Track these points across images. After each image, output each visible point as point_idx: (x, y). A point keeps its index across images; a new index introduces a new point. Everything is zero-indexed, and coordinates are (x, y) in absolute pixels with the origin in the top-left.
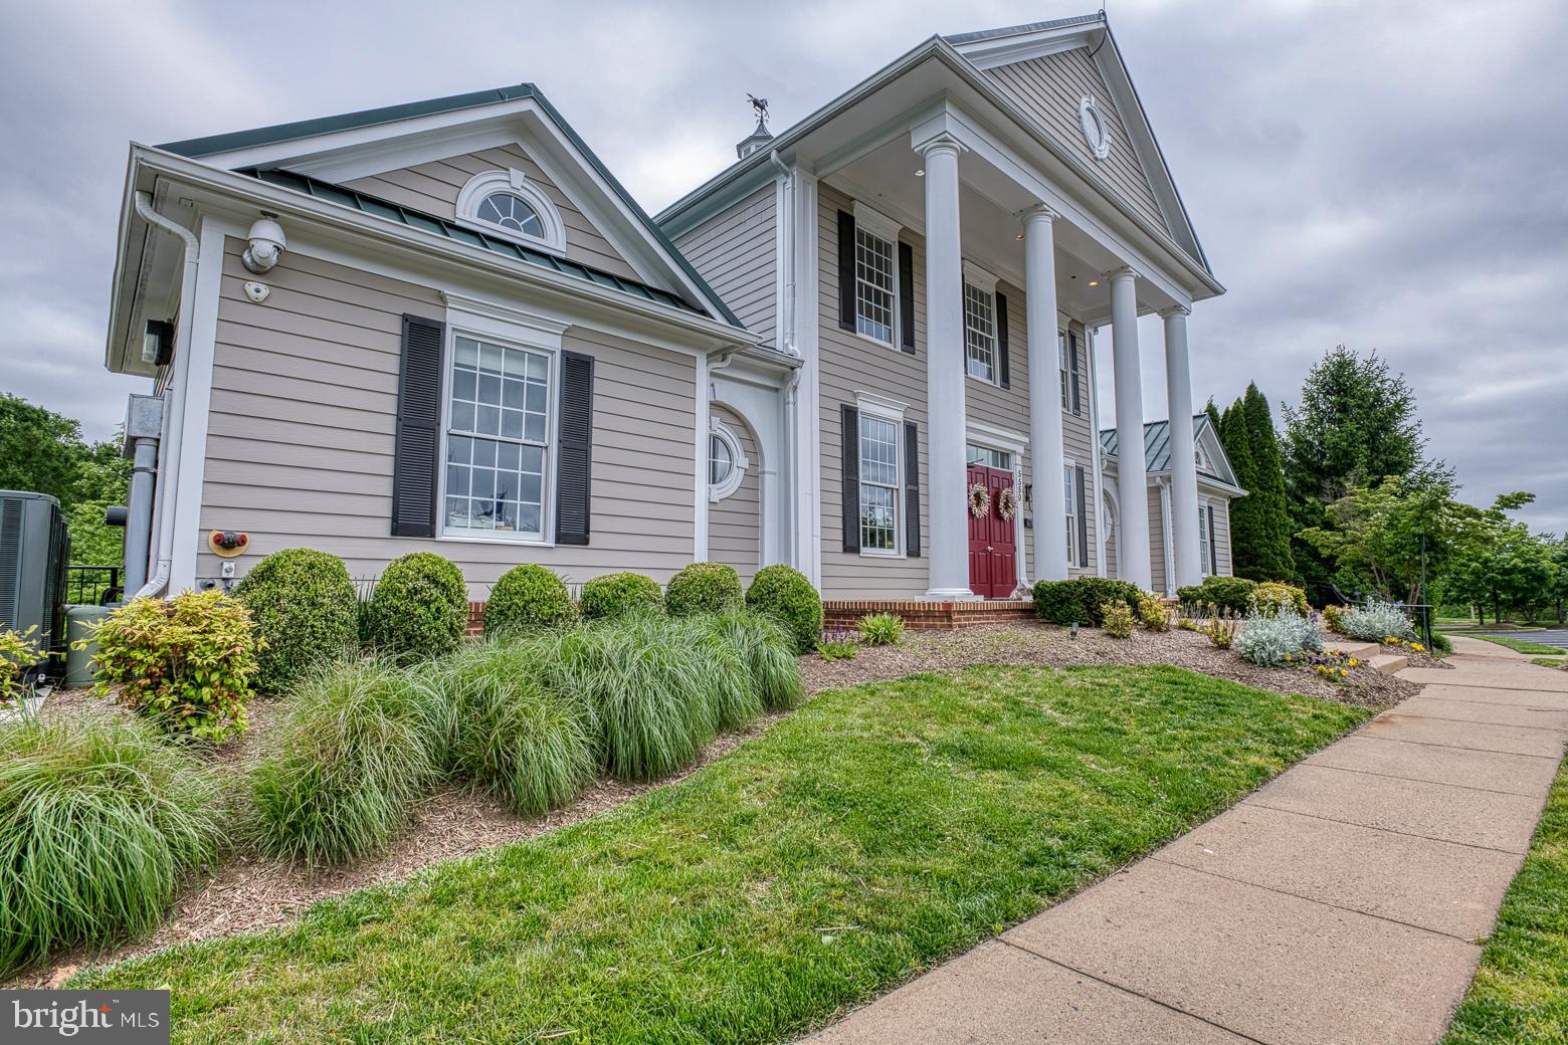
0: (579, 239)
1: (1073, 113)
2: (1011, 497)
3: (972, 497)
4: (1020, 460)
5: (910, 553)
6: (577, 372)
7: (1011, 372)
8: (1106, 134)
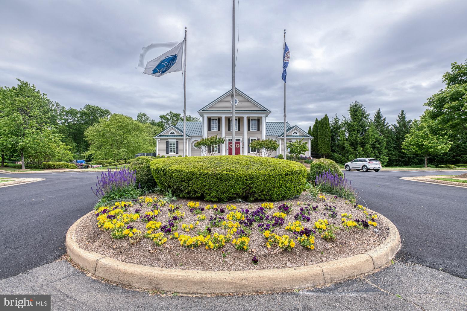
1: (230, 102)
2: (239, 145)
3: (230, 146)
4: (242, 140)
5: (218, 152)
6: (177, 142)
7: (241, 128)
8: (238, 101)
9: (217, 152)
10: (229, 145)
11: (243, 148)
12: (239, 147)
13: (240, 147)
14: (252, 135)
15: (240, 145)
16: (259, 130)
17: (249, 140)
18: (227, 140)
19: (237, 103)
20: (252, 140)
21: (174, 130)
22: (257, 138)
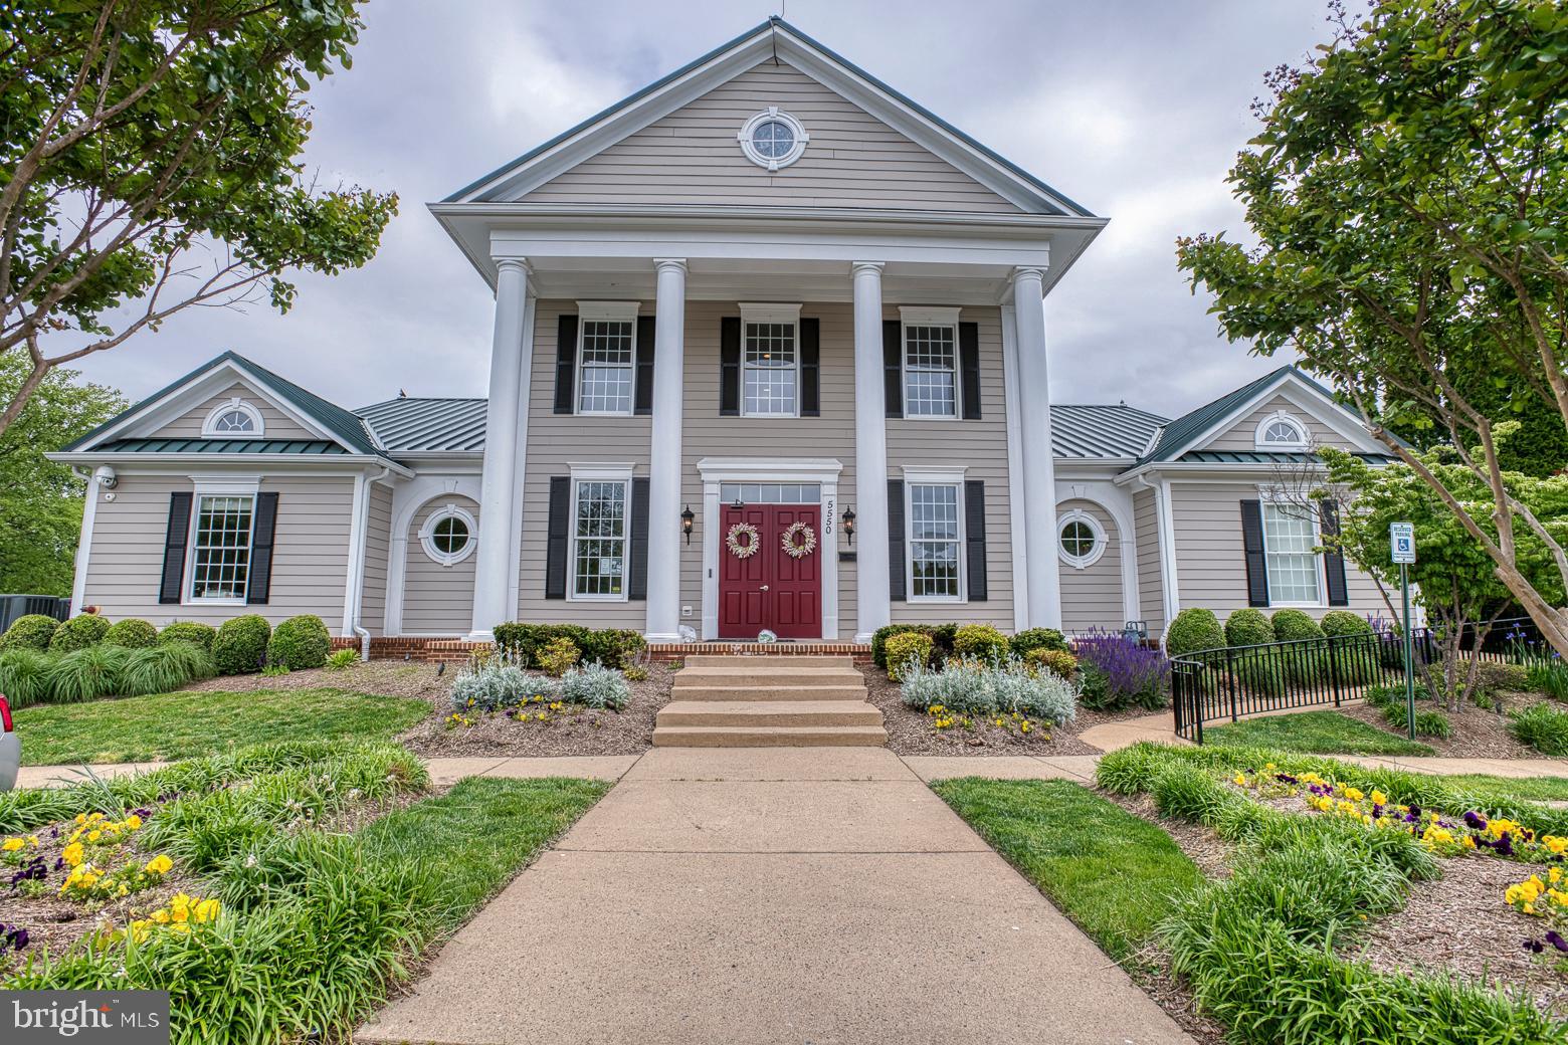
0: (272, 424)
1: (731, 142)
2: (808, 532)
3: (732, 538)
4: (833, 490)
5: (632, 597)
6: (269, 503)
7: (823, 397)
8: (800, 135)
9: (624, 596)
10: (724, 535)
11: (848, 557)
12: (809, 547)
13: (817, 549)
14: (915, 453)
15: (818, 535)
16: (972, 410)
17: (895, 489)
18: (708, 488)
19: (798, 149)
20: (923, 492)
21: (254, 399)
22: (961, 478)
